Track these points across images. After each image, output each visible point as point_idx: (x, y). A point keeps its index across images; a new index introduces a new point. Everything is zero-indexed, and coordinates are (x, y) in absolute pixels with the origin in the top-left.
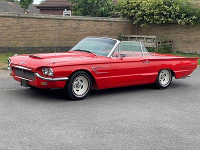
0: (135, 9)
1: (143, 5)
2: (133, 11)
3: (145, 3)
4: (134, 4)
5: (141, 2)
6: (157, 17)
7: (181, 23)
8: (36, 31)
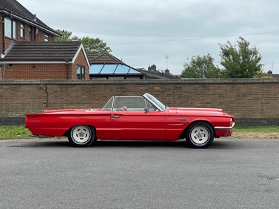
8: (257, 99)
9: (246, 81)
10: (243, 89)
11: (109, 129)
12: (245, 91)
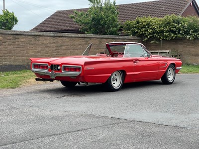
0: (145, 28)
1: (153, 23)
2: (143, 30)
3: (155, 22)
4: (144, 23)
5: (151, 22)
6: (167, 34)
7: (189, 38)
8: (67, 49)
9: (61, 35)
10: (60, 41)
11: (133, 73)
12: (60, 42)
